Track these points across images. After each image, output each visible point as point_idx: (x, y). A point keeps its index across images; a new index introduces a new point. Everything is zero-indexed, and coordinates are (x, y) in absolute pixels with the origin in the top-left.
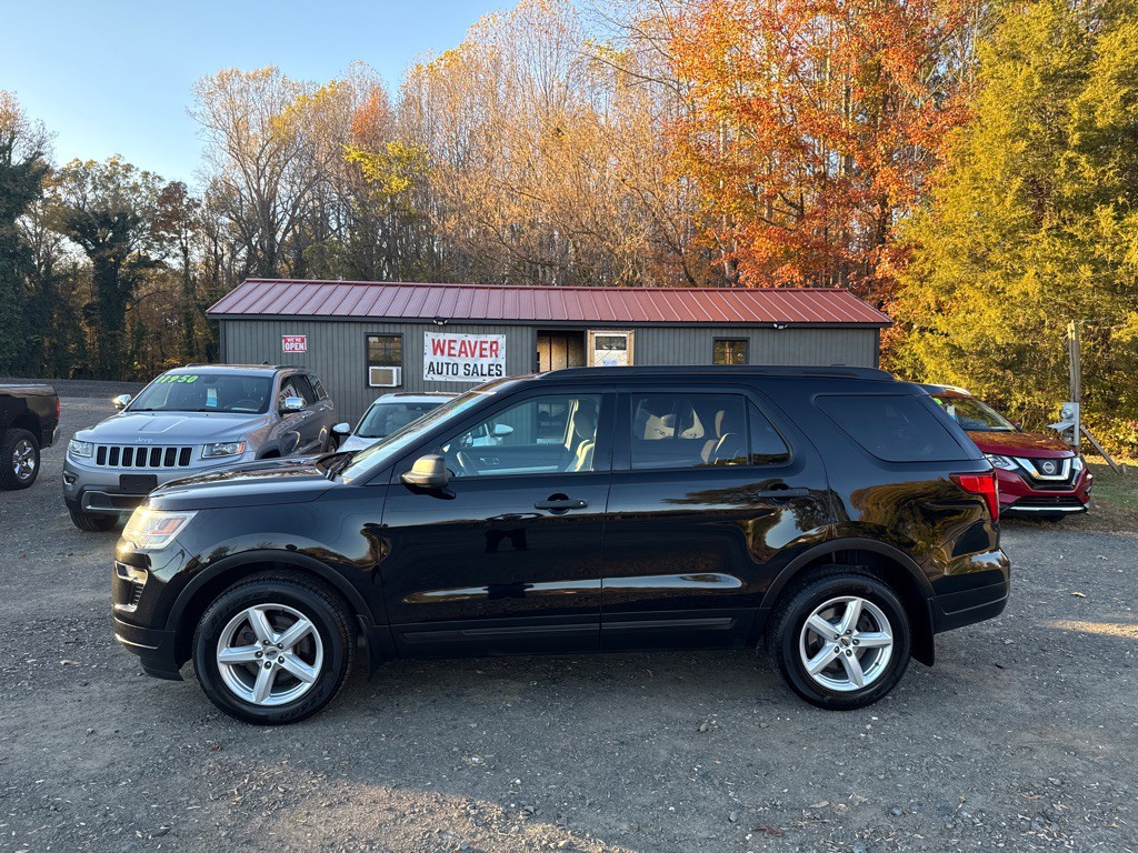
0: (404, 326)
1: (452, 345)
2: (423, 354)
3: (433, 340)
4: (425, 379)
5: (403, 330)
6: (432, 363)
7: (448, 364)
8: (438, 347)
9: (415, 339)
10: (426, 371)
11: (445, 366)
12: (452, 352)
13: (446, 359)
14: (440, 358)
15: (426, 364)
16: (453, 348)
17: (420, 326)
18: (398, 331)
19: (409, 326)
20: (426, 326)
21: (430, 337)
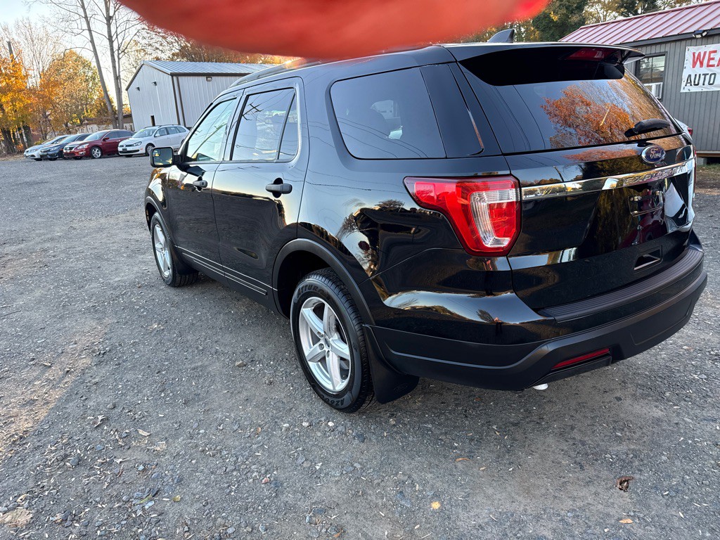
0: (668, 45)
1: (712, 55)
2: (683, 68)
3: (694, 54)
4: (682, 91)
5: (667, 49)
6: (690, 76)
7: (705, 75)
8: (698, 60)
9: (677, 56)
10: (683, 84)
11: (702, 77)
12: (712, 62)
13: (705, 70)
14: (699, 70)
15: (685, 76)
16: (713, 59)
17: (684, 43)
18: (663, 50)
19: (673, 44)
20: (689, 42)
21: (691, 51)
